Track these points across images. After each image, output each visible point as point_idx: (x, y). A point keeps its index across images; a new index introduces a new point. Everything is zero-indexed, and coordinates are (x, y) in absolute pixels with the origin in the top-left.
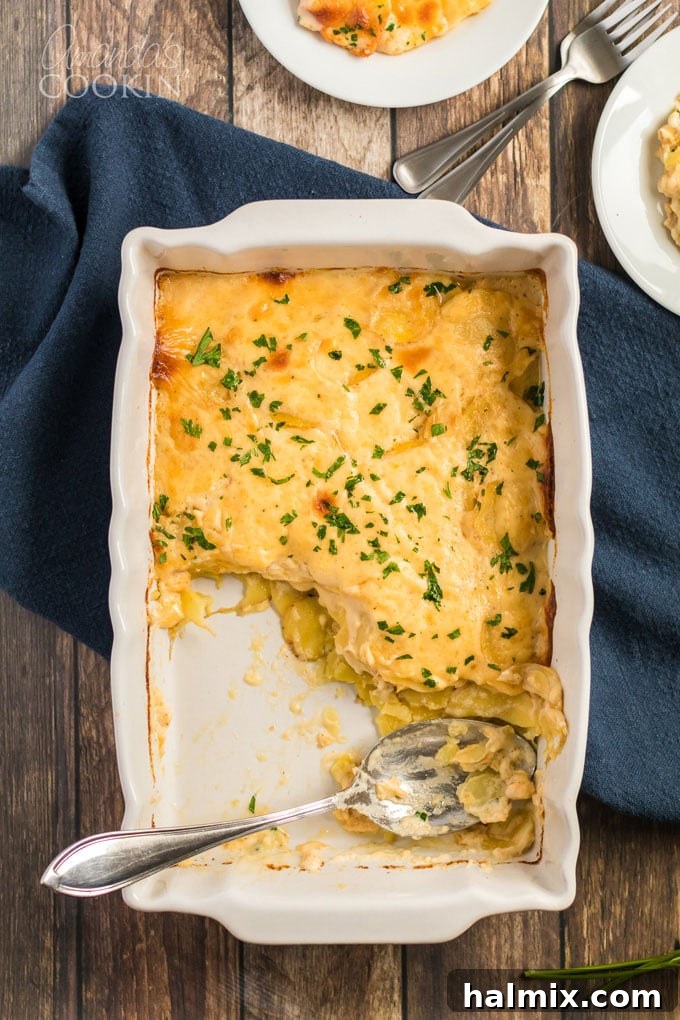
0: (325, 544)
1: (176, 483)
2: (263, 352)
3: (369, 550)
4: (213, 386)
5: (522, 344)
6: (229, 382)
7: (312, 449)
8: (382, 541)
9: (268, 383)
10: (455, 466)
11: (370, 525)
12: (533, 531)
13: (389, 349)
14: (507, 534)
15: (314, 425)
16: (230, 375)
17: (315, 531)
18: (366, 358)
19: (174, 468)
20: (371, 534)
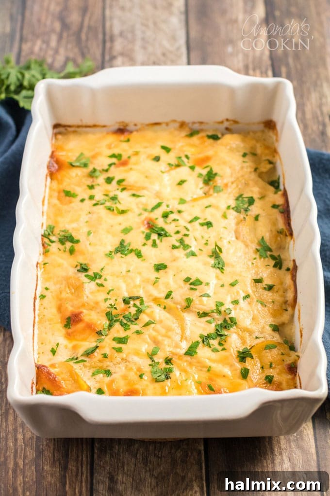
0: (150, 242)
1: (60, 219)
2: (114, 160)
3: (177, 244)
4: (84, 177)
5: (264, 158)
6: (92, 174)
7: (143, 200)
8: (185, 239)
9: (117, 173)
10: (229, 205)
11: (178, 232)
12: (279, 239)
13: (187, 157)
14: (263, 237)
15: (144, 188)
16: (95, 170)
17: (144, 236)
18: (174, 161)
19: (58, 213)
20: (179, 236)
